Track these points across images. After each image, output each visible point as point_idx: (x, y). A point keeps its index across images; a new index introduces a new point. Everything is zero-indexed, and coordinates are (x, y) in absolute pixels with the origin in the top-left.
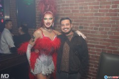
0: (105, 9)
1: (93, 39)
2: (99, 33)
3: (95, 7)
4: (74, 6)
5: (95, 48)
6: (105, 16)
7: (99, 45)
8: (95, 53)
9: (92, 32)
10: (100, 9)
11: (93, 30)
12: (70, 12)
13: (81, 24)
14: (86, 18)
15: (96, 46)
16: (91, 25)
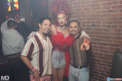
0: (119, 5)
1: (106, 37)
2: (112, 31)
3: (108, 4)
4: (85, 4)
5: (108, 46)
6: (119, 13)
7: (113, 43)
8: (108, 52)
9: (105, 30)
10: (113, 5)
11: (106, 28)
12: (82, 10)
13: (93, 22)
14: (98, 16)
15: (110, 45)
16: (104, 23)
